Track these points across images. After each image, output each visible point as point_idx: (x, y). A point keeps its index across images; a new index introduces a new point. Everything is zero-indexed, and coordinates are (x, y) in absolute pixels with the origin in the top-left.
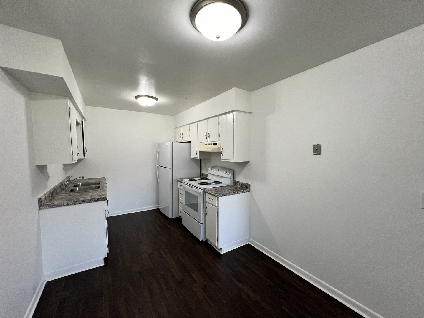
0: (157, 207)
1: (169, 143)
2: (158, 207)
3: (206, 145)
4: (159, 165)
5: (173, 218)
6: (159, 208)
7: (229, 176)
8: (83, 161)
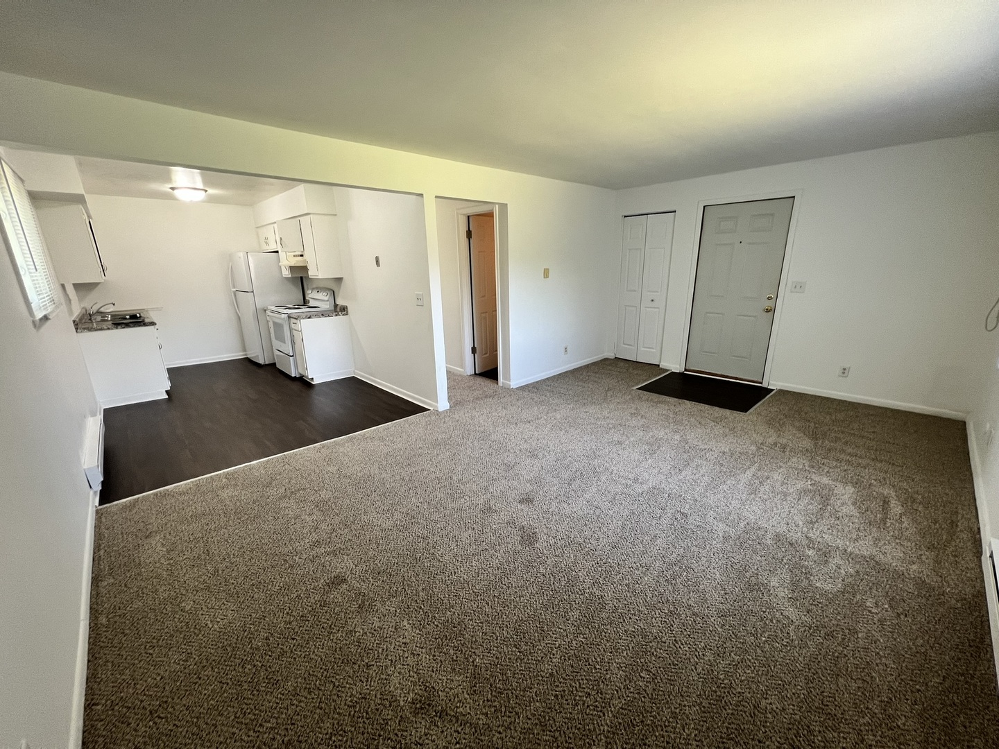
0: (243, 355)
1: (241, 254)
2: (246, 355)
3: (294, 256)
4: (235, 290)
5: (266, 363)
6: (248, 356)
7: (326, 298)
8: (99, 286)
